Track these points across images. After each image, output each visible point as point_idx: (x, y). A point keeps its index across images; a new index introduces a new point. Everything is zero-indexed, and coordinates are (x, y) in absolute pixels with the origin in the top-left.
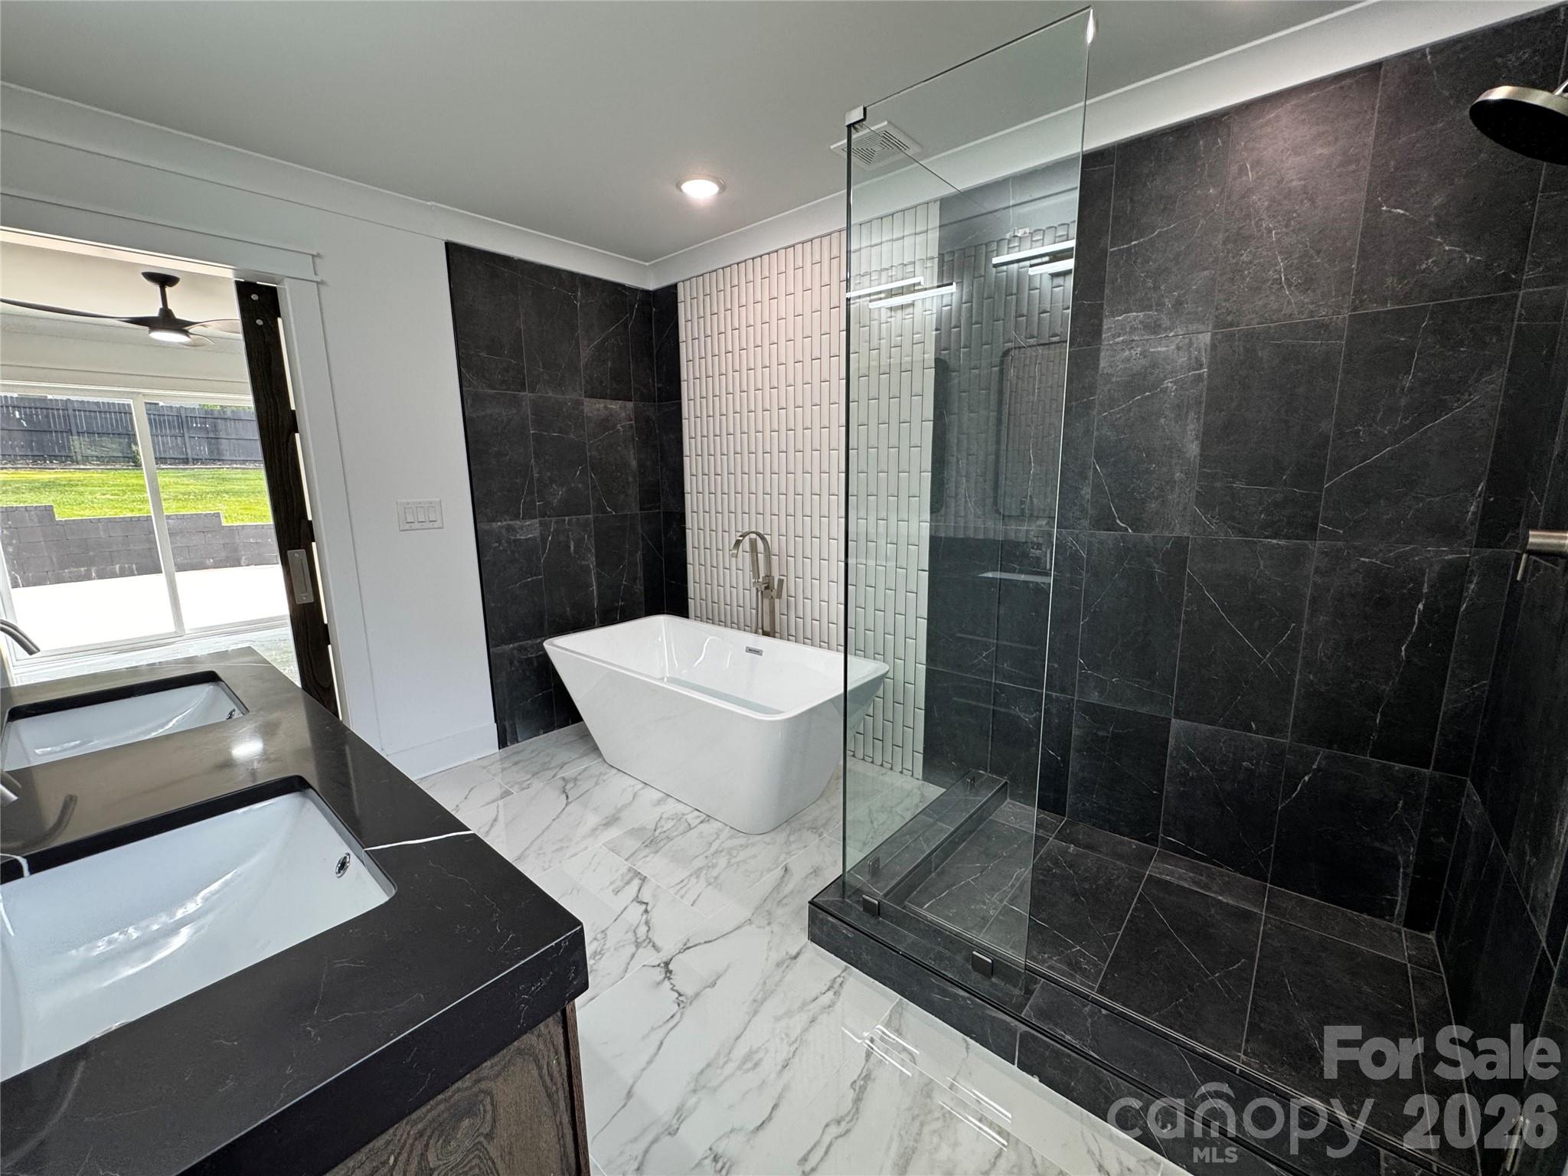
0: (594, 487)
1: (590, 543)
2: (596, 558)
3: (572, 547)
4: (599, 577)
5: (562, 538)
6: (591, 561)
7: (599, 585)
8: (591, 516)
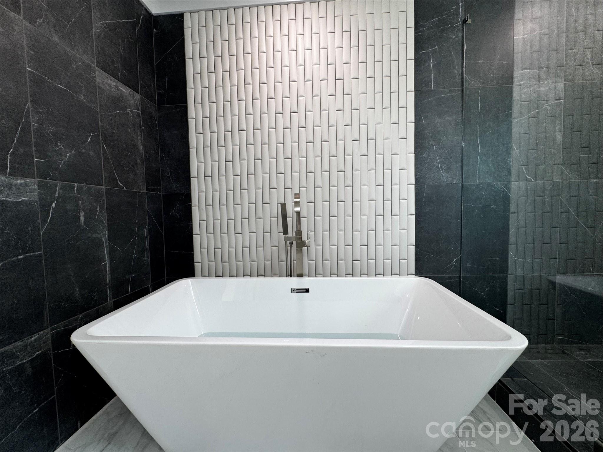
0: (106, 159)
1: (102, 214)
2: (109, 230)
3: (82, 218)
4: (111, 251)
5: (70, 206)
6: (103, 235)
7: (111, 260)
8: (103, 187)
